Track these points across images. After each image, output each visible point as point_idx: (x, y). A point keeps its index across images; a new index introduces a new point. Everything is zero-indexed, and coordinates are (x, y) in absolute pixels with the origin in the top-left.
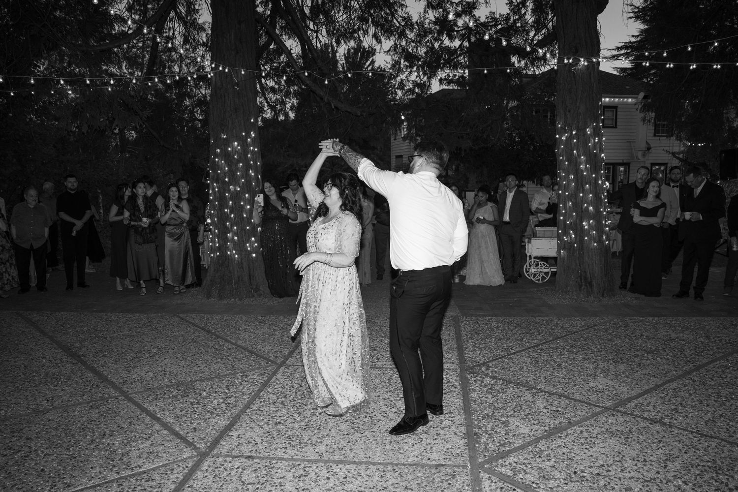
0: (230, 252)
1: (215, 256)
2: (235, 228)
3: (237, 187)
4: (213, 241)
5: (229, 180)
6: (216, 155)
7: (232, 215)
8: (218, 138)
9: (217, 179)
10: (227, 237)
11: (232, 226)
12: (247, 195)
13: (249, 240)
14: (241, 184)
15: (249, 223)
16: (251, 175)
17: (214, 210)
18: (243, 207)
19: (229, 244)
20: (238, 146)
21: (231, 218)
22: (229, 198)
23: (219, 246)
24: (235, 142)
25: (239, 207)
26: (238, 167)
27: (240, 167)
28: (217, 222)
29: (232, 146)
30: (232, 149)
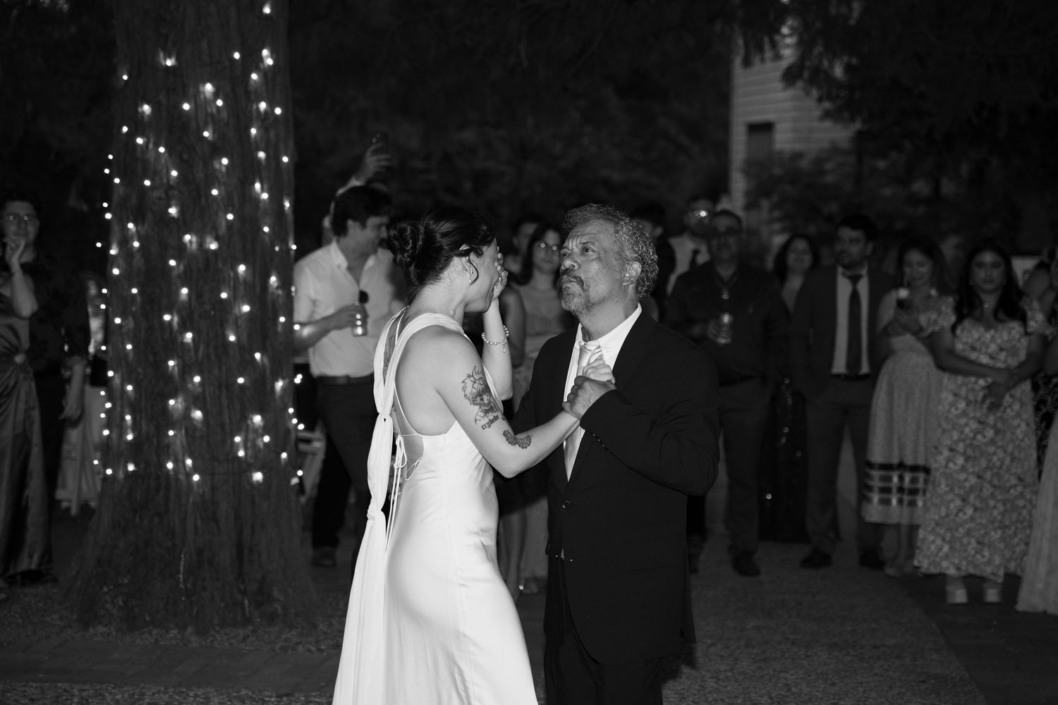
0: (175, 462)
1: (121, 475)
2: (197, 379)
3: (209, 239)
4: (114, 420)
5: (181, 212)
6: (138, 125)
7: (189, 336)
8: (144, 67)
10: (165, 409)
11: (186, 371)
12: (242, 268)
13: (241, 424)
14: (223, 229)
15: (247, 365)
16: (257, 200)
17: (123, 318)
18: (226, 306)
19: (171, 433)
20: (216, 95)
21: (183, 343)
22: (179, 276)
23: (135, 438)
24: (204, 83)
25: (214, 308)
26: (215, 170)
27: (220, 170)
28: (131, 356)
29: (196, 98)
30: (196, 107)
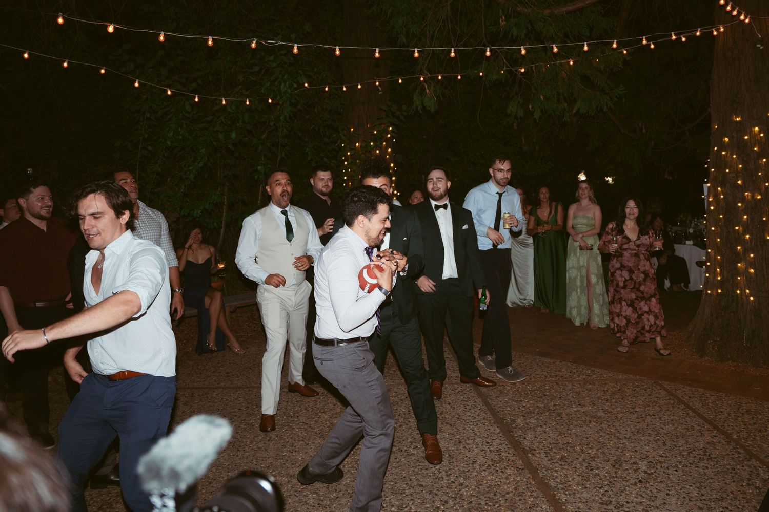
0: (741, 291)
1: (714, 293)
2: (752, 255)
3: (756, 194)
4: (710, 270)
5: (743, 183)
6: (723, 146)
7: (748, 236)
8: (726, 122)
9: (722, 180)
10: (736, 267)
11: (746, 251)
14: (763, 190)
17: (716, 227)
18: (765, 224)
19: (739, 278)
20: (760, 132)
21: (745, 240)
22: (742, 210)
23: (721, 279)
24: (754, 127)
25: (759, 225)
26: (760, 164)
27: (762, 164)
28: (719, 244)
29: (750, 133)
30: (750, 138)
